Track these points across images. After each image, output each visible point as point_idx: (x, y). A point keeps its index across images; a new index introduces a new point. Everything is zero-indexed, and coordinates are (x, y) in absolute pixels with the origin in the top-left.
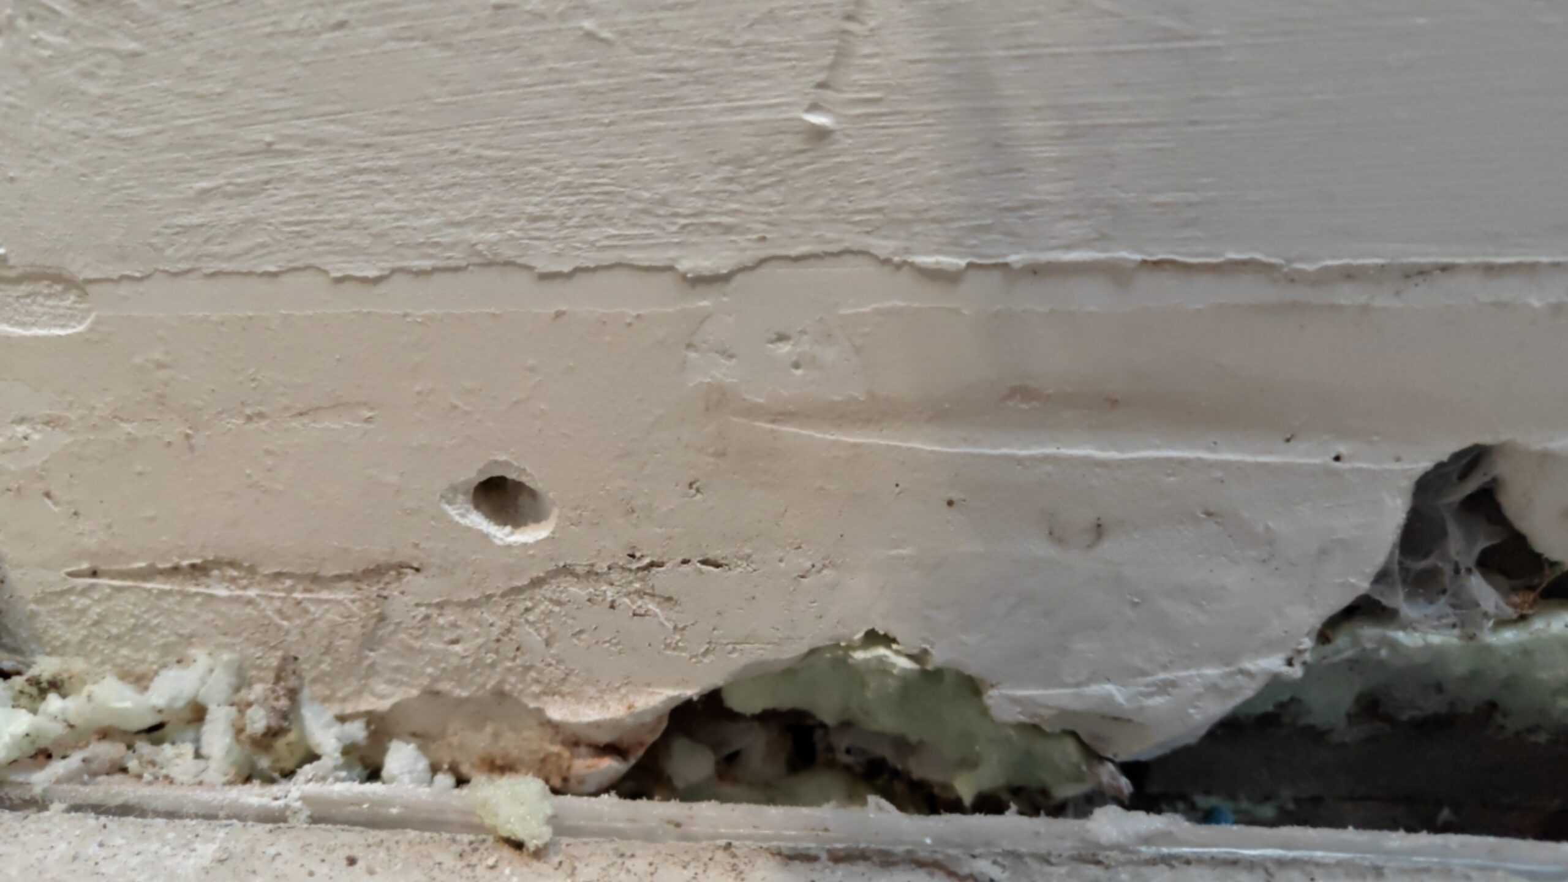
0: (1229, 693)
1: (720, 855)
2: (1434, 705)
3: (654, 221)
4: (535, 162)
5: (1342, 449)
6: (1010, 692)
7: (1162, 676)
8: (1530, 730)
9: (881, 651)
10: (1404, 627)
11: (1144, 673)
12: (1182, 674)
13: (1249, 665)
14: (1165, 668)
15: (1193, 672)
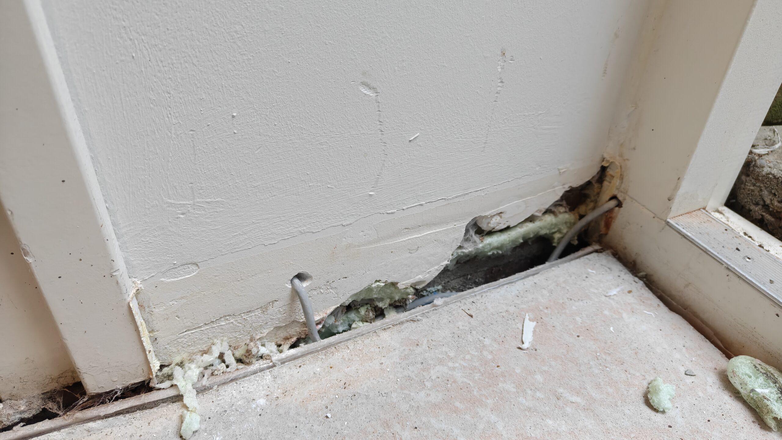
0: (439, 270)
1: (374, 334)
2: (468, 258)
3: (339, 217)
4: (315, 212)
5: (455, 224)
6: (402, 283)
7: (428, 271)
8: (483, 258)
9: (378, 283)
10: (465, 249)
11: (425, 271)
12: (431, 269)
13: (442, 264)
14: (429, 269)
15: (433, 268)
